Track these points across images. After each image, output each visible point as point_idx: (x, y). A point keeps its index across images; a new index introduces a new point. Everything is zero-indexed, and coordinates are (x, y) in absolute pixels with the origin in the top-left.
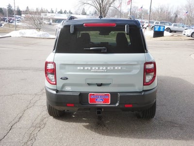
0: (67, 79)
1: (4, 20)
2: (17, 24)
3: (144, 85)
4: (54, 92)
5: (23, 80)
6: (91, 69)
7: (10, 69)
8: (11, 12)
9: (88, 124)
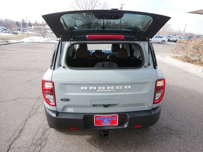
0: (68, 100)
1: (19, 30)
2: (29, 32)
3: (154, 103)
4: (54, 115)
5: (28, 81)
6: (97, 89)
7: (18, 70)
8: (24, 24)
9: (90, 136)
